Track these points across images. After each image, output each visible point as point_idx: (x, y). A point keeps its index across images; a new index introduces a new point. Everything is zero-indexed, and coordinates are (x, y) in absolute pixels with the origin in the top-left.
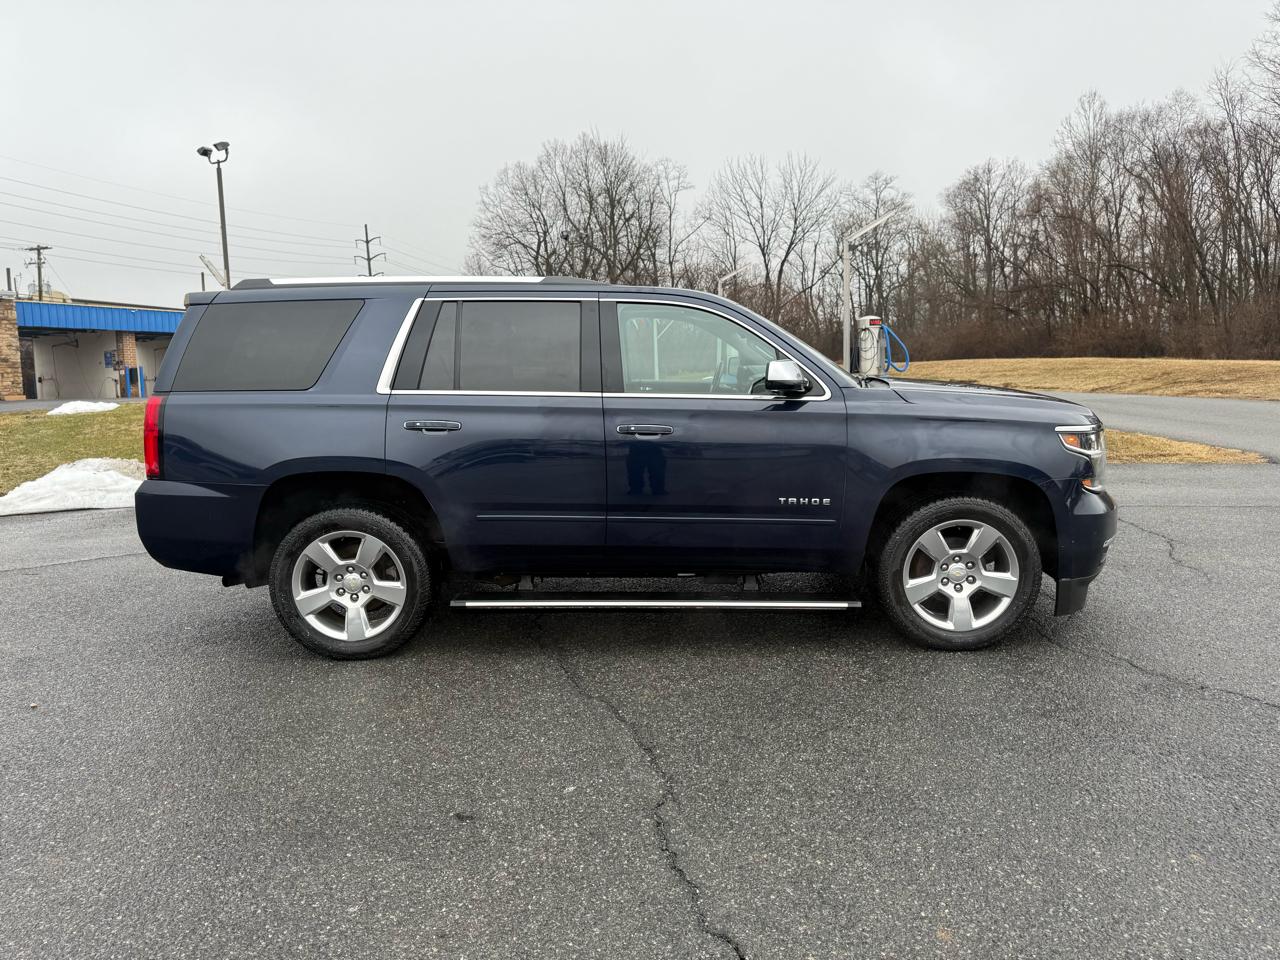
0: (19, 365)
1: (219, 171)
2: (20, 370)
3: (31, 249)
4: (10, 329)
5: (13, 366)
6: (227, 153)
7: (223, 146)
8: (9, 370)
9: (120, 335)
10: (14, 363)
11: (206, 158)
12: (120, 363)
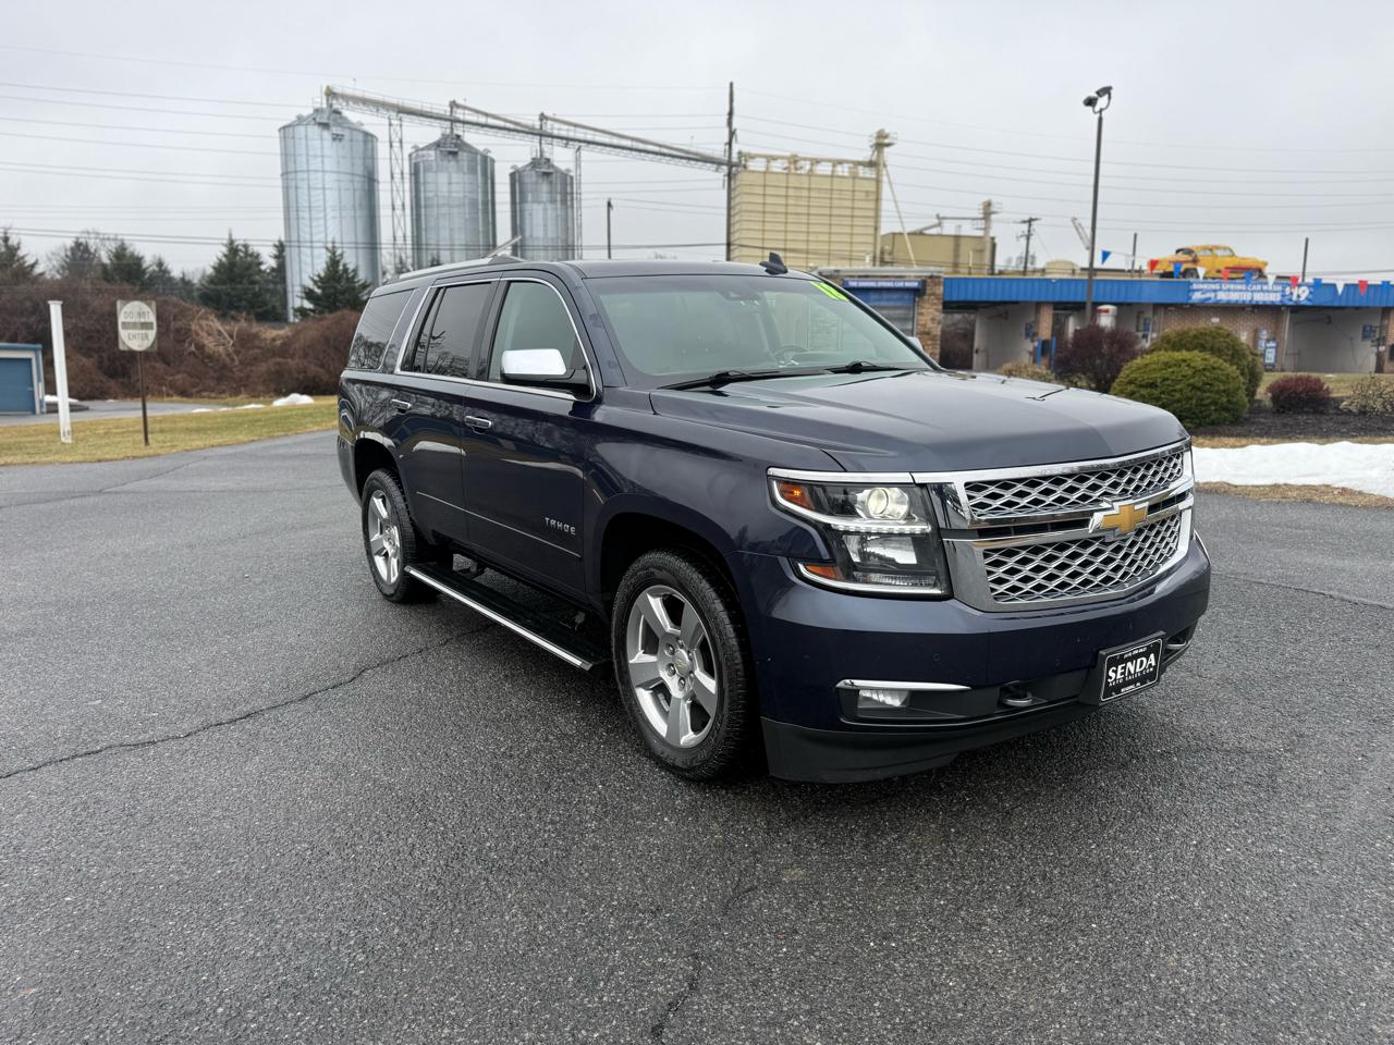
0: (939, 338)
1: (1100, 120)
2: (938, 342)
3: (1024, 222)
4: (935, 304)
5: (933, 338)
6: (1109, 98)
7: (1106, 91)
8: (929, 342)
9: (1039, 305)
10: (935, 336)
11: (1090, 108)
12: (1035, 334)
